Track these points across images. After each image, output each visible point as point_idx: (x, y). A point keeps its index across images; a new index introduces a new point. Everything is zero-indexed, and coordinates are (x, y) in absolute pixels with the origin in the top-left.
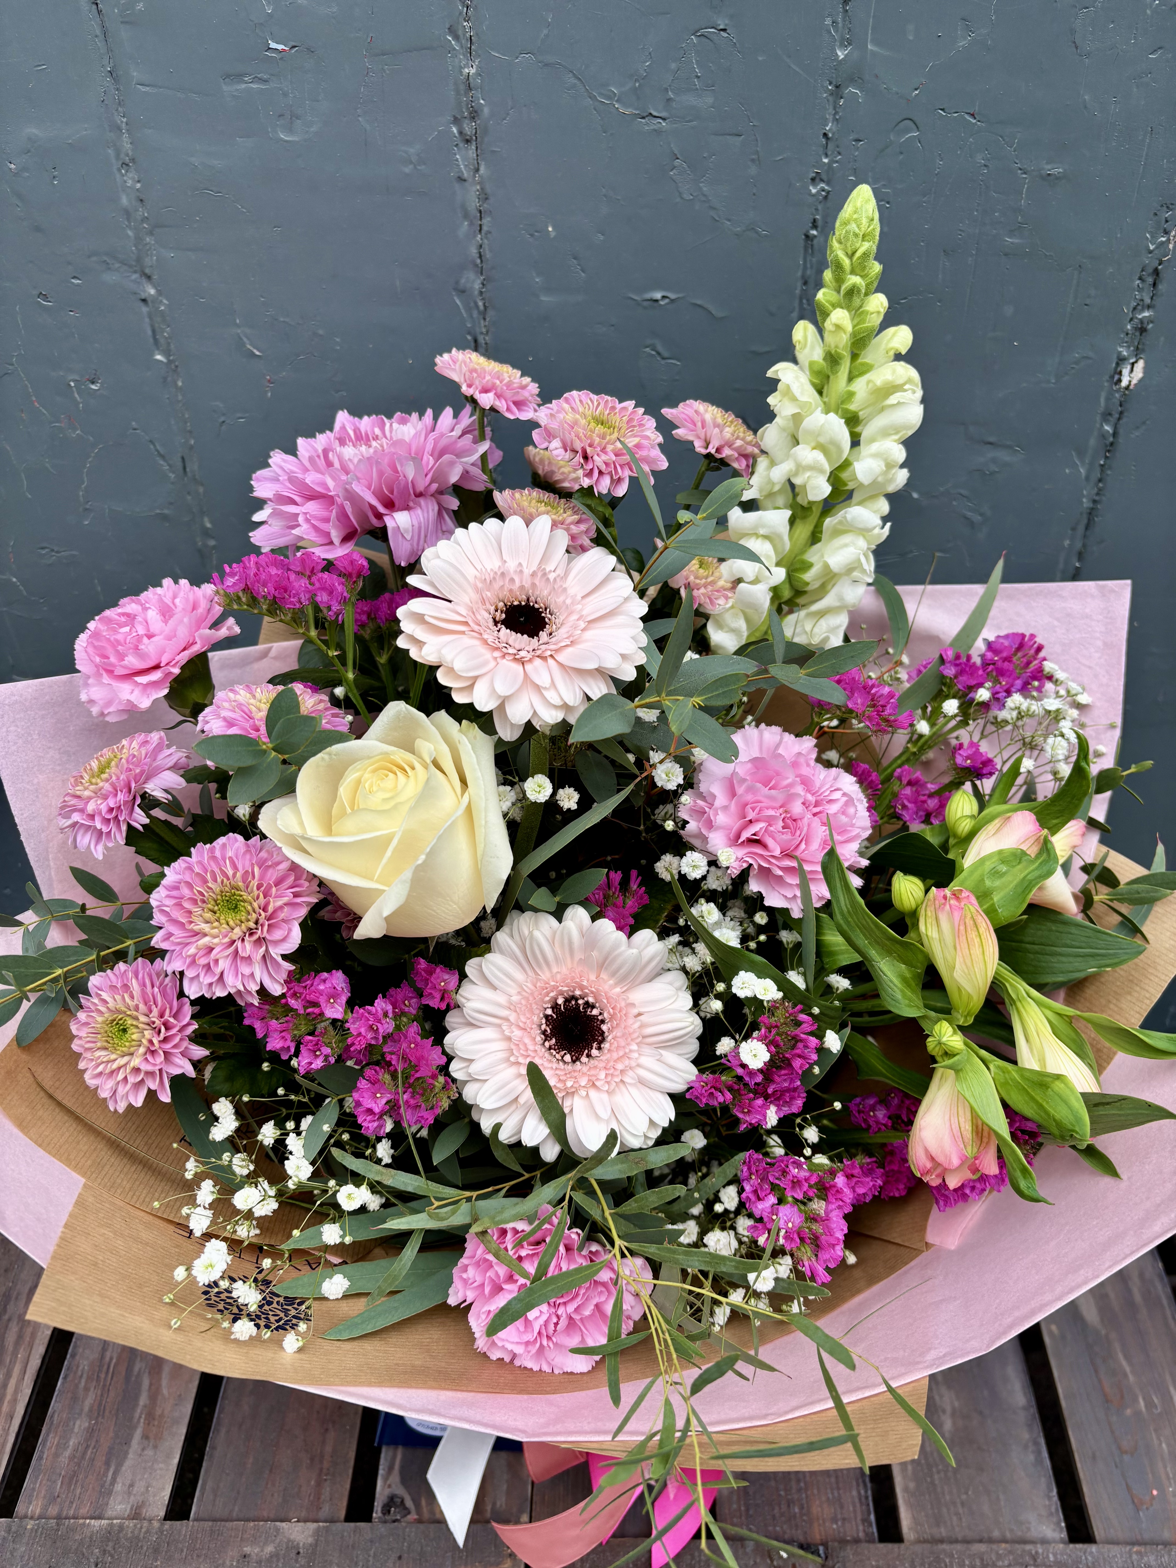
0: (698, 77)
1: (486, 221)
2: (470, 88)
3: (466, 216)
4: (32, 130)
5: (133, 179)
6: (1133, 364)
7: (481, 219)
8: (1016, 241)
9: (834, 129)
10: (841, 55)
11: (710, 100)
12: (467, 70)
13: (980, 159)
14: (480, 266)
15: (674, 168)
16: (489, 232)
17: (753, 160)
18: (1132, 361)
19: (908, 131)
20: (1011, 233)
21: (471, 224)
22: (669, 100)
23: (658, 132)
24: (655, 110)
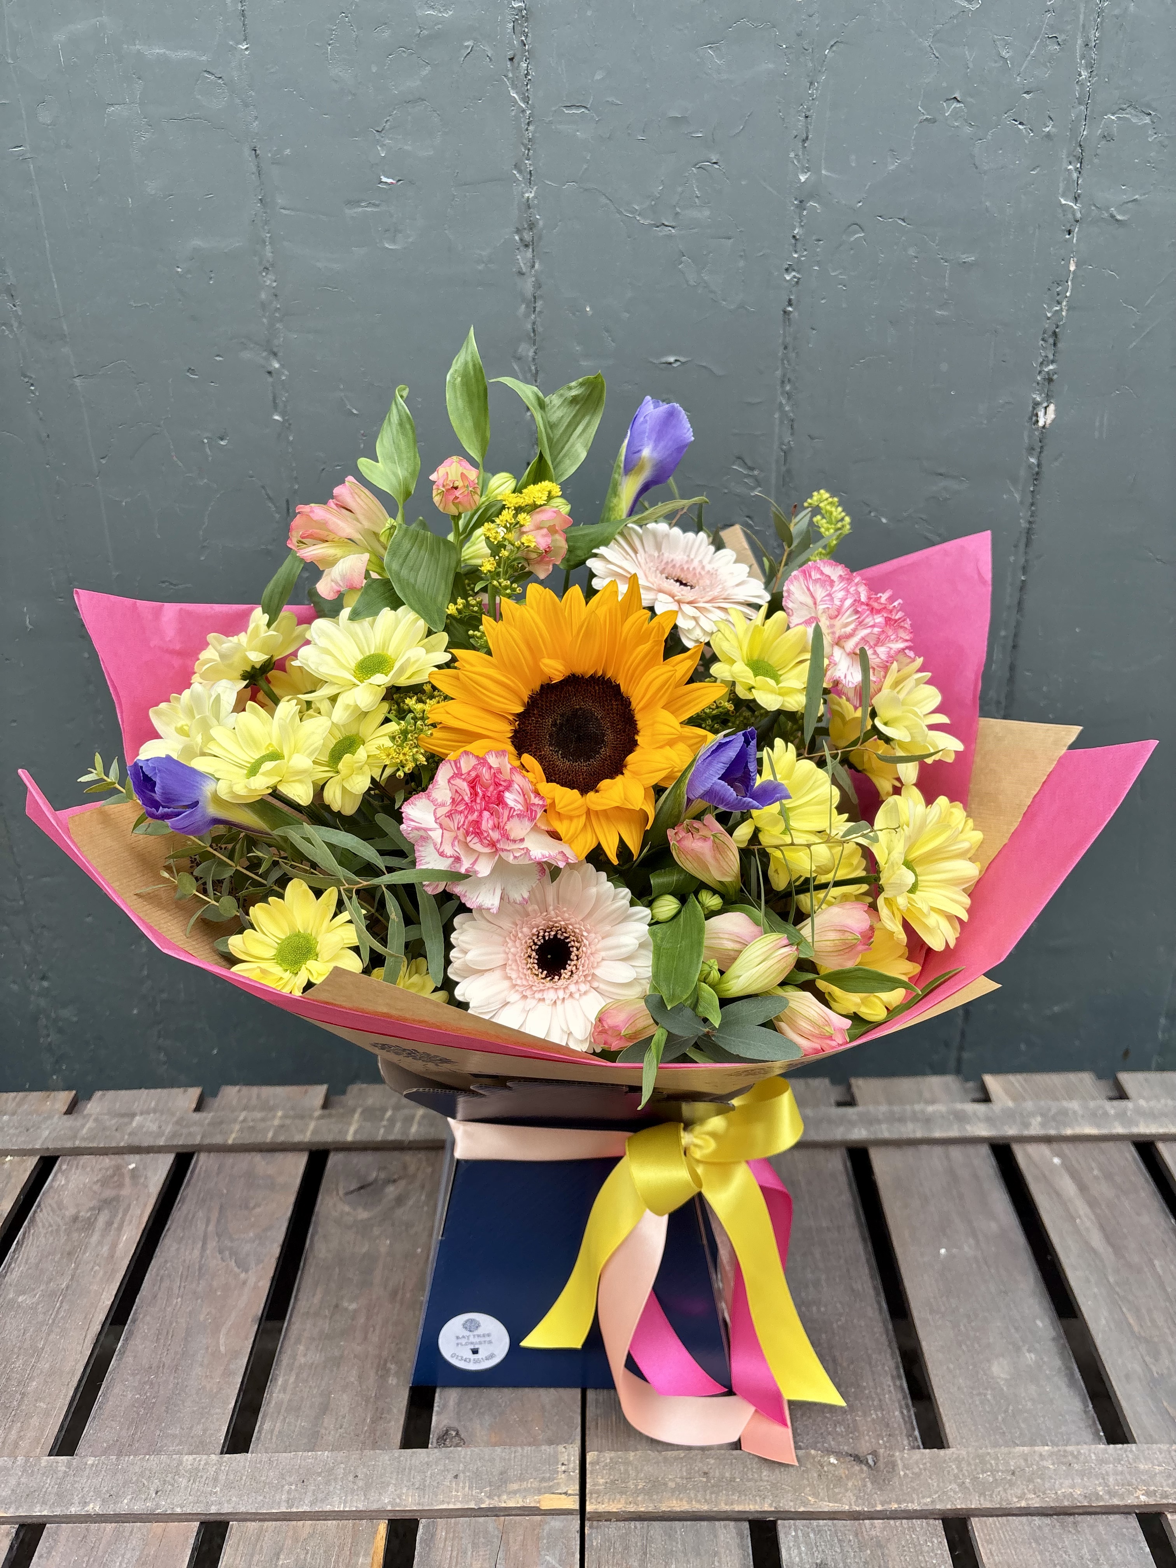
0: (697, 197)
1: (539, 304)
2: (529, 207)
3: (524, 300)
4: (197, 242)
5: (270, 279)
6: (1046, 408)
7: (535, 302)
8: (945, 313)
9: (801, 232)
10: (803, 178)
11: (707, 213)
12: (527, 195)
13: (912, 252)
14: (533, 337)
15: (681, 263)
16: (540, 312)
17: (741, 256)
18: (1045, 404)
19: (855, 233)
20: (941, 307)
21: (527, 307)
22: (677, 213)
23: (670, 237)
24: (667, 221)
